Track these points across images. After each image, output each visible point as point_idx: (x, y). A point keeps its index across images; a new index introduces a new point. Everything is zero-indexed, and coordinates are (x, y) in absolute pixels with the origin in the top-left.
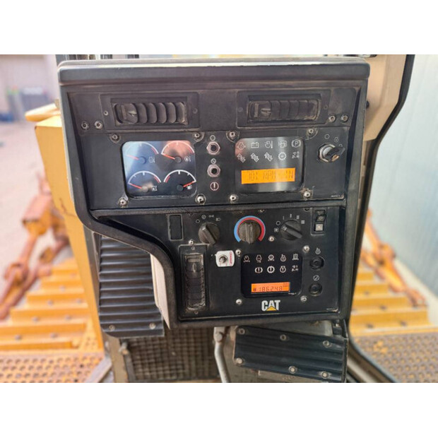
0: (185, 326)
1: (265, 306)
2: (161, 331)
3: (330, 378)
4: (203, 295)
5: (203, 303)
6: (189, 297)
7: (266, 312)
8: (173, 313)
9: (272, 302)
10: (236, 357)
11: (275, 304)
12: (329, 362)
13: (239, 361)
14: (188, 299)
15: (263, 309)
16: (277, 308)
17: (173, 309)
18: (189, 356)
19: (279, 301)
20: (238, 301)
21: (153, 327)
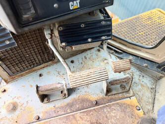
0: (26, 29)
1: (72, 6)
2: (14, 43)
3: (106, 38)
4: (31, 4)
5: (33, 11)
6: (22, 8)
7: (73, 10)
8: (14, 22)
9: (75, 2)
10: (61, 43)
11: (77, 3)
12: (104, 32)
13: (64, 44)
14: (21, 9)
15: (71, 8)
16: (79, 6)
17: (13, 18)
18: (36, 54)
19: (79, 1)
20: (55, 5)
21: (8, 42)
